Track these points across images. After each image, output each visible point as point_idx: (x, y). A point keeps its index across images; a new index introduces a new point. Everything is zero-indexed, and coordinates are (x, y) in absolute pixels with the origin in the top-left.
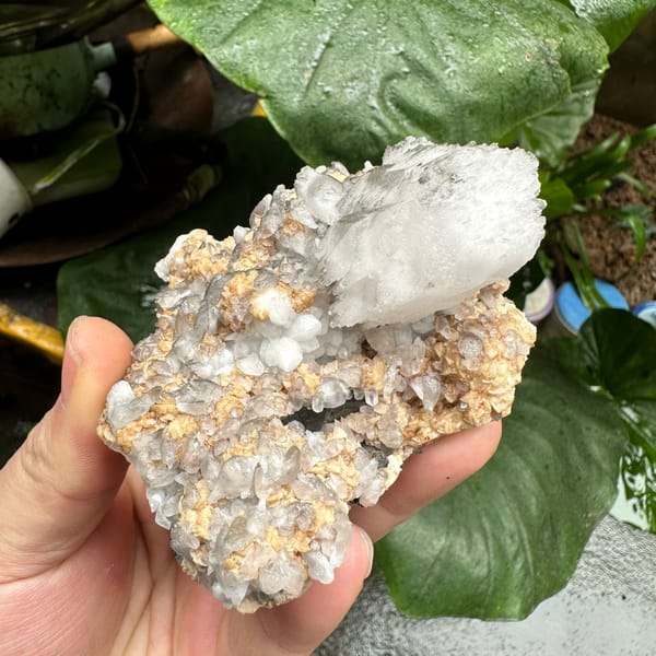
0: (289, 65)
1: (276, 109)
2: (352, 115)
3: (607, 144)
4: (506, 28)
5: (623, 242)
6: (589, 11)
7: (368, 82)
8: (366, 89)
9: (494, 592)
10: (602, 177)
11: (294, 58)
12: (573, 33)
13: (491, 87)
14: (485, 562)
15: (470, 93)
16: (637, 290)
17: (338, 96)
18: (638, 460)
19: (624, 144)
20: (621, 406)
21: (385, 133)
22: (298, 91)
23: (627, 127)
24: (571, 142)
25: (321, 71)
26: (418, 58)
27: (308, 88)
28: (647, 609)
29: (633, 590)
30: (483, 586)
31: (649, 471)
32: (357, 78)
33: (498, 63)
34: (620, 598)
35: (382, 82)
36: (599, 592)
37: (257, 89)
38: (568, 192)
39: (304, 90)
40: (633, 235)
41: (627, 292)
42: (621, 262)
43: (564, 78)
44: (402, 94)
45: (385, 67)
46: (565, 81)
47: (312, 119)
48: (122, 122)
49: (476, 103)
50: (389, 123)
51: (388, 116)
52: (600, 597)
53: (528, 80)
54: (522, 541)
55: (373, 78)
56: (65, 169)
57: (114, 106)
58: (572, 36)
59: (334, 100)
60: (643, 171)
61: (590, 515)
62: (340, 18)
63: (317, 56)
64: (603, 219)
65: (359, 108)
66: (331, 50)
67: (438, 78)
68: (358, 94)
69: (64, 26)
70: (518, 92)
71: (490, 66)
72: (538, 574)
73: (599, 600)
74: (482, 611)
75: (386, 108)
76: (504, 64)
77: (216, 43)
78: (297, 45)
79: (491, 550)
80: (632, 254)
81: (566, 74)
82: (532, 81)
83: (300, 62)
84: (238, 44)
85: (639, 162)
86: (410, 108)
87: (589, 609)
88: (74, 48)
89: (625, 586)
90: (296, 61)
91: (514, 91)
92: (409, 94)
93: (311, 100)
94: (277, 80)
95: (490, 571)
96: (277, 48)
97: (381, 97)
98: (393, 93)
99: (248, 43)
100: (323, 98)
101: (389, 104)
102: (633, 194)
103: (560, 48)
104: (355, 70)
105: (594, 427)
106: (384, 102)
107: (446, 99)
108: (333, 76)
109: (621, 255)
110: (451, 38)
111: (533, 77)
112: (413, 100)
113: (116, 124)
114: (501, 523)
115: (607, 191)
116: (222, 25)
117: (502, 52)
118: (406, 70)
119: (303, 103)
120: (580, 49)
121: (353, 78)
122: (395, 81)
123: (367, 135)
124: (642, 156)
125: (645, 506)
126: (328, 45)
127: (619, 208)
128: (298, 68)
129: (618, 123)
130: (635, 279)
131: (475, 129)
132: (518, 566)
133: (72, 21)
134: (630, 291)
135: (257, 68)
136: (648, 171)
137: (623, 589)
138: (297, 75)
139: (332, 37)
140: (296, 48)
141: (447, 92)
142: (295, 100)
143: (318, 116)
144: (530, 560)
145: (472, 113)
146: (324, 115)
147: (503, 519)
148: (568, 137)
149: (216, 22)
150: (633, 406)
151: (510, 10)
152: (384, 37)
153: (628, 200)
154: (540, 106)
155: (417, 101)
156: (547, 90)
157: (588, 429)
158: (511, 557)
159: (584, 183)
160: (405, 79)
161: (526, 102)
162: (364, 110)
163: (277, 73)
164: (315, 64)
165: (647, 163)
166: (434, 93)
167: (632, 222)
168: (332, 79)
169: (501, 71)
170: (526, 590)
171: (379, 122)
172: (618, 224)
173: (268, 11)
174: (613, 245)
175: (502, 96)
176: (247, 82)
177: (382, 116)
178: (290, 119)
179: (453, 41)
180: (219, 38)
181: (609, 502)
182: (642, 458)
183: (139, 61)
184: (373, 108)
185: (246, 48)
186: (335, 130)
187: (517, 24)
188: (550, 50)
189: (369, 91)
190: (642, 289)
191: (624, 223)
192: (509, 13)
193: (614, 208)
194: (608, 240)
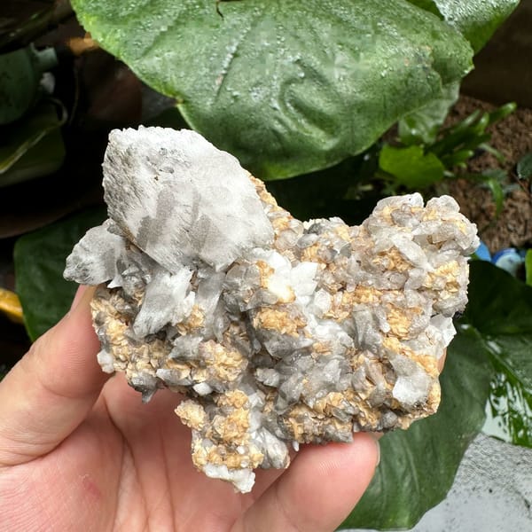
0: (202, 74)
1: (191, 112)
2: (258, 116)
3: (469, 120)
4: (386, 38)
5: (484, 200)
6: (456, 19)
7: (270, 86)
8: (268, 93)
9: (387, 506)
10: (466, 148)
11: (206, 67)
12: (443, 40)
13: (375, 88)
14: (379, 483)
15: (358, 94)
16: (496, 240)
17: (245, 100)
18: (501, 384)
19: (484, 120)
20: (486, 340)
21: (286, 131)
22: (211, 96)
23: (485, 105)
24: (441, 121)
25: (229, 78)
26: (313, 65)
27: (219, 93)
28: (509, 499)
29: (498, 485)
30: (378, 503)
31: (510, 393)
32: (261, 84)
33: (381, 68)
34: (488, 491)
35: (282, 86)
36: (470, 487)
37: (174, 95)
38: (439, 164)
39: (215, 95)
40: (492, 194)
41: (488, 241)
42: (483, 217)
43: (437, 79)
44: (300, 97)
45: (284, 74)
46: (437, 82)
47: (223, 119)
48: (65, 115)
49: (363, 103)
50: (289, 121)
51: (288, 116)
52: (471, 491)
53: (406, 82)
54: (409, 463)
55: (275, 83)
56: (17, 158)
57: (58, 101)
58: (442, 42)
59: (241, 104)
60: (499, 141)
61: (463, 436)
62: (245, 31)
63: (226, 65)
64: (468, 182)
65: (263, 109)
66: (237, 59)
67: (330, 82)
68: (262, 97)
69: (12, 35)
70: (398, 92)
71: (373, 70)
72: (423, 490)
73: (470, 494)
74: (378, 523)
75: (286, 109)
76: (386, 68)
77: (139, 56)
78: (208, 56)
79: (383, 471)
80: (491, 210)
81: (439, 76)
82: (409, 83)
83: (211, 71)
84: (157, 56)
85: (496, 133)
86: (307, 108)
87: (463, 501)
88: (21, 53)
89: (492, 482)
90: (208, 70)
91: (394, 91)
92: (305, 96)
93: (221, 104)
94: (193, 86)
95: (383, 490)
96: (191, 59)
97: (281, 100)
98: (292, 96)
99: (166, 54)
100: (232, 101)
101: (288, 105)
102: (491, 160)
103: (433, 53)
104: (258, 77)
105: (466, 362)
106: (285, 104)
107: (337, 100)
108: (240, 83)
109: (483, 211)
110: (340, 46)
111: (410, 79)
112: (309, 101)
113: (60, 117)
114: (391, 449)
115: (471, 159)
116: (143, 39)
117: (383, 58)
118: (302, 75)
119: (215, 106)
120: (449, 54)
121: (257, 84)
122: (293, 85)
123: (271, 133)
124: (498, 129)
125: (508, 423)
126: (235, 55)
127: (481, 172)
128: (210, 76)
129: (478, 102)
130: (494, 231)
131: (363, 125)
132: (406, 484)
133: (19, 30)
134: (491, 241)
135: (174, 77)
136: (503, 141)
137: (490, 484)
138: (209, 82)
139: (238, 48)
140: (208, 58)
141: (337, 94)
142: (208, 103)
143: (228, 117)
144: (416, 478)
145: (359, 111)
146: (233, 116)
147: (393, 444)
148: (438, 118)
149: (138, 37)
150: (496, 340)
151: (389, 21)
152: (283, 47)
153: (487, 166)
154: (417, 104)
155: (313, 102)
156: (422, 89)
157: (460, 365)
158: (400, 477)
159: (451, 152)
160: (302, 83)
161: (405, 100)
162: (268, 111)
163: (192, 80)
164: (224, 72)
165: (502, 134)
166: (327, 95)
167: (491, 184)
168: (239, 85)
169: (383, 74)
170: (412, 504)
171: (281, 122)
172: (480, 186)
173: (182, 26)
174: (476, 204)
175: (384, 96)
176: (166, 89)
177: (283, 116)
178: (204, 119)
179: (341, 50)
180: (140, 51)
181: (479, 425)
182: (505, 383)
183: (78, 62)
184: (275, 109)
185: (164, 59)
186: (243, 129)
187: (396, 34)
188: (424, 56)
189: (271, 94)
190: (500, 239)
191: (485, 185)
192: (388, 24)
193: (476, 172)
194: (472, 199)
